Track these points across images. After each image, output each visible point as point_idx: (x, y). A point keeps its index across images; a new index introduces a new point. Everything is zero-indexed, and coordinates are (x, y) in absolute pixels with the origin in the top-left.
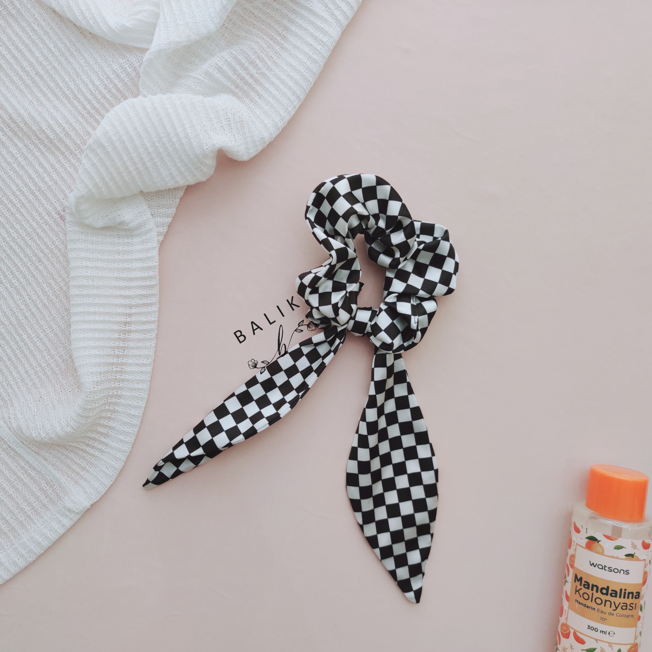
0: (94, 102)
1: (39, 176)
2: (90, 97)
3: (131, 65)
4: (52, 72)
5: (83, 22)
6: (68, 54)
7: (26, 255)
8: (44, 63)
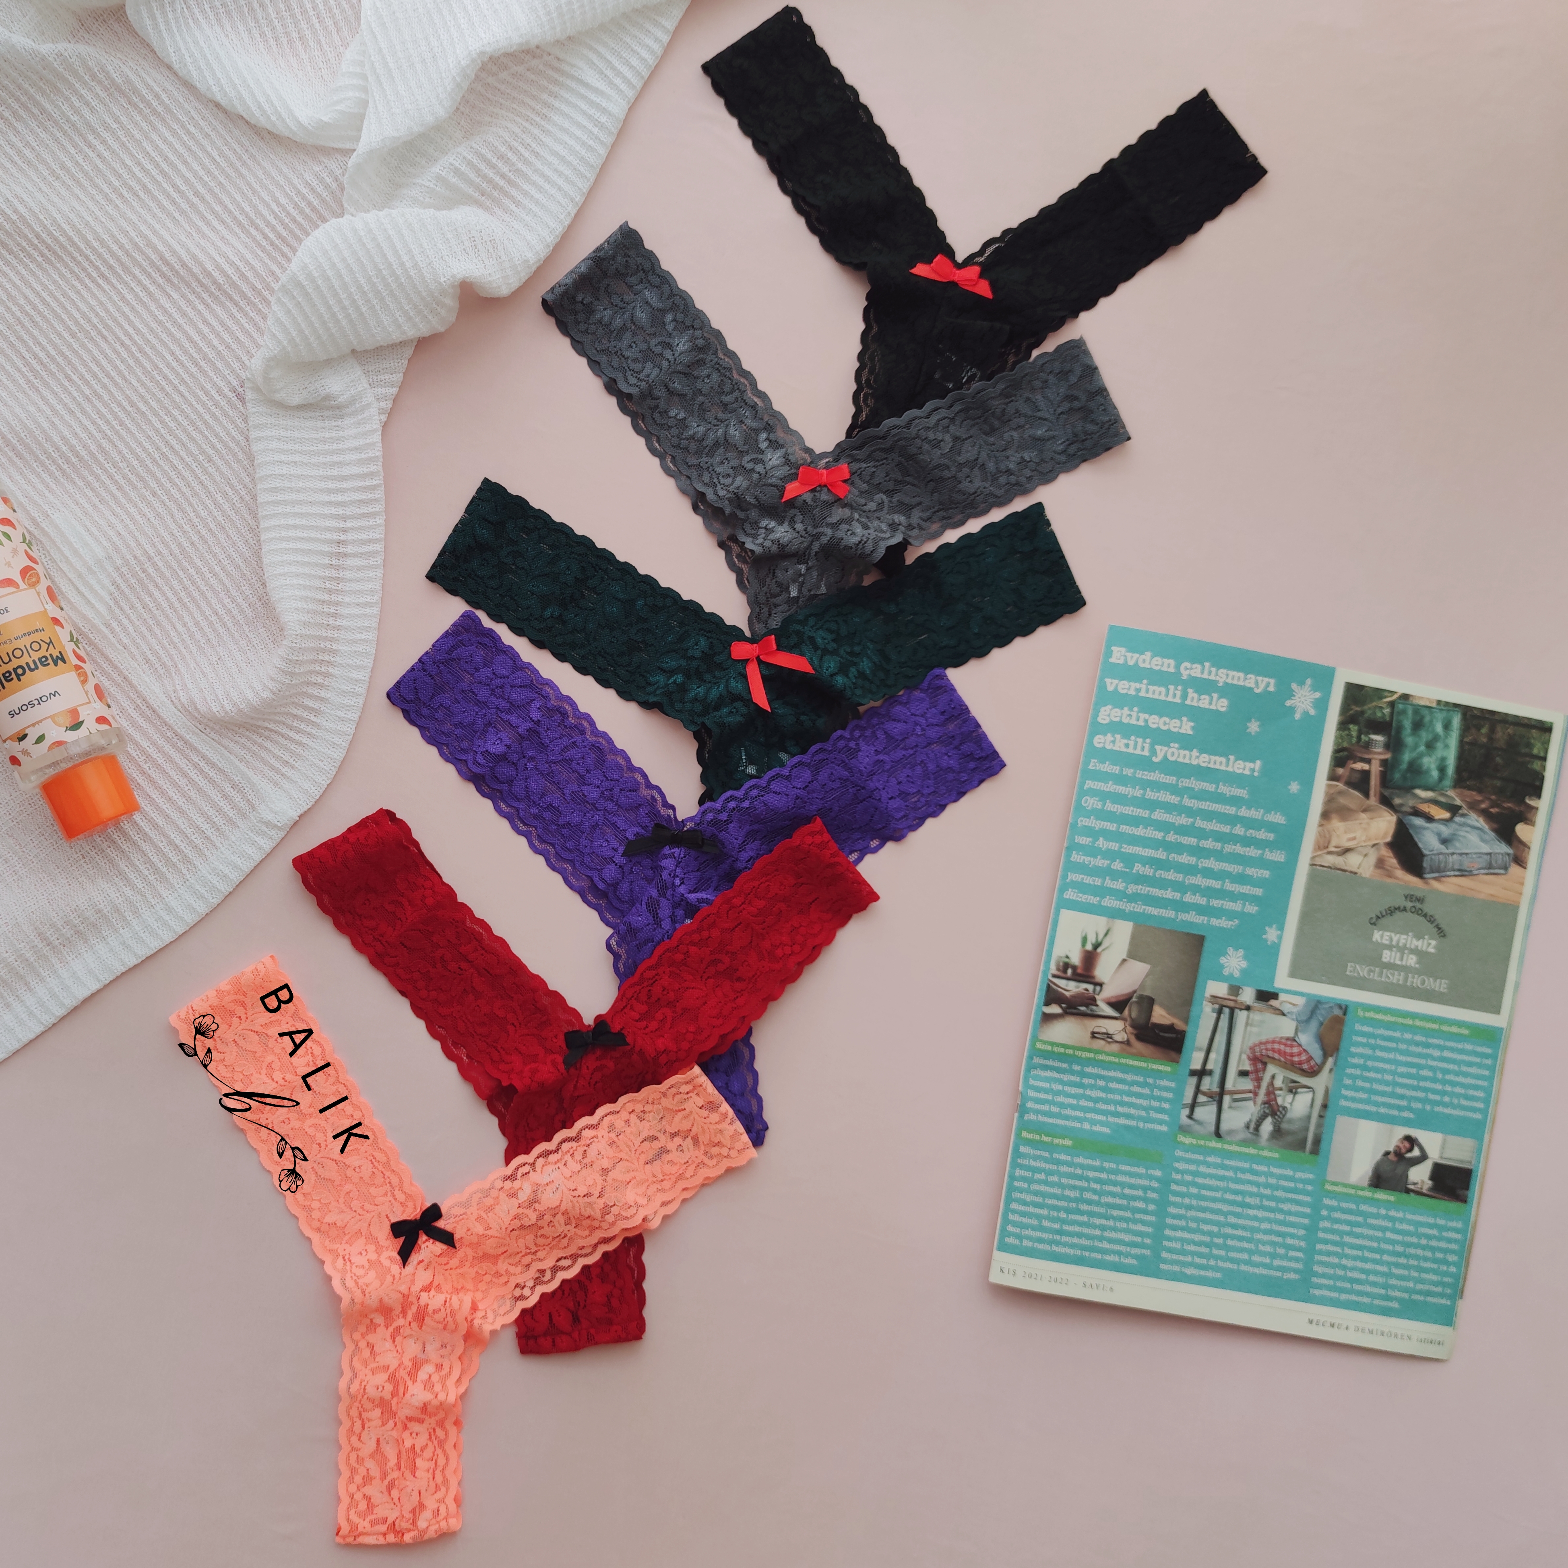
0: (280, 228)
1: (204, 337)
2: (274, 222)
3: (331, 173)
4: (217, 190)
5: (261, 118)
6: (238, 164)
7: (190, 454)
8: (206, 178)
